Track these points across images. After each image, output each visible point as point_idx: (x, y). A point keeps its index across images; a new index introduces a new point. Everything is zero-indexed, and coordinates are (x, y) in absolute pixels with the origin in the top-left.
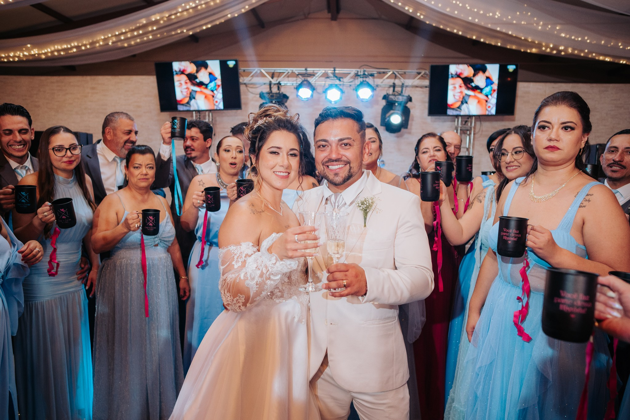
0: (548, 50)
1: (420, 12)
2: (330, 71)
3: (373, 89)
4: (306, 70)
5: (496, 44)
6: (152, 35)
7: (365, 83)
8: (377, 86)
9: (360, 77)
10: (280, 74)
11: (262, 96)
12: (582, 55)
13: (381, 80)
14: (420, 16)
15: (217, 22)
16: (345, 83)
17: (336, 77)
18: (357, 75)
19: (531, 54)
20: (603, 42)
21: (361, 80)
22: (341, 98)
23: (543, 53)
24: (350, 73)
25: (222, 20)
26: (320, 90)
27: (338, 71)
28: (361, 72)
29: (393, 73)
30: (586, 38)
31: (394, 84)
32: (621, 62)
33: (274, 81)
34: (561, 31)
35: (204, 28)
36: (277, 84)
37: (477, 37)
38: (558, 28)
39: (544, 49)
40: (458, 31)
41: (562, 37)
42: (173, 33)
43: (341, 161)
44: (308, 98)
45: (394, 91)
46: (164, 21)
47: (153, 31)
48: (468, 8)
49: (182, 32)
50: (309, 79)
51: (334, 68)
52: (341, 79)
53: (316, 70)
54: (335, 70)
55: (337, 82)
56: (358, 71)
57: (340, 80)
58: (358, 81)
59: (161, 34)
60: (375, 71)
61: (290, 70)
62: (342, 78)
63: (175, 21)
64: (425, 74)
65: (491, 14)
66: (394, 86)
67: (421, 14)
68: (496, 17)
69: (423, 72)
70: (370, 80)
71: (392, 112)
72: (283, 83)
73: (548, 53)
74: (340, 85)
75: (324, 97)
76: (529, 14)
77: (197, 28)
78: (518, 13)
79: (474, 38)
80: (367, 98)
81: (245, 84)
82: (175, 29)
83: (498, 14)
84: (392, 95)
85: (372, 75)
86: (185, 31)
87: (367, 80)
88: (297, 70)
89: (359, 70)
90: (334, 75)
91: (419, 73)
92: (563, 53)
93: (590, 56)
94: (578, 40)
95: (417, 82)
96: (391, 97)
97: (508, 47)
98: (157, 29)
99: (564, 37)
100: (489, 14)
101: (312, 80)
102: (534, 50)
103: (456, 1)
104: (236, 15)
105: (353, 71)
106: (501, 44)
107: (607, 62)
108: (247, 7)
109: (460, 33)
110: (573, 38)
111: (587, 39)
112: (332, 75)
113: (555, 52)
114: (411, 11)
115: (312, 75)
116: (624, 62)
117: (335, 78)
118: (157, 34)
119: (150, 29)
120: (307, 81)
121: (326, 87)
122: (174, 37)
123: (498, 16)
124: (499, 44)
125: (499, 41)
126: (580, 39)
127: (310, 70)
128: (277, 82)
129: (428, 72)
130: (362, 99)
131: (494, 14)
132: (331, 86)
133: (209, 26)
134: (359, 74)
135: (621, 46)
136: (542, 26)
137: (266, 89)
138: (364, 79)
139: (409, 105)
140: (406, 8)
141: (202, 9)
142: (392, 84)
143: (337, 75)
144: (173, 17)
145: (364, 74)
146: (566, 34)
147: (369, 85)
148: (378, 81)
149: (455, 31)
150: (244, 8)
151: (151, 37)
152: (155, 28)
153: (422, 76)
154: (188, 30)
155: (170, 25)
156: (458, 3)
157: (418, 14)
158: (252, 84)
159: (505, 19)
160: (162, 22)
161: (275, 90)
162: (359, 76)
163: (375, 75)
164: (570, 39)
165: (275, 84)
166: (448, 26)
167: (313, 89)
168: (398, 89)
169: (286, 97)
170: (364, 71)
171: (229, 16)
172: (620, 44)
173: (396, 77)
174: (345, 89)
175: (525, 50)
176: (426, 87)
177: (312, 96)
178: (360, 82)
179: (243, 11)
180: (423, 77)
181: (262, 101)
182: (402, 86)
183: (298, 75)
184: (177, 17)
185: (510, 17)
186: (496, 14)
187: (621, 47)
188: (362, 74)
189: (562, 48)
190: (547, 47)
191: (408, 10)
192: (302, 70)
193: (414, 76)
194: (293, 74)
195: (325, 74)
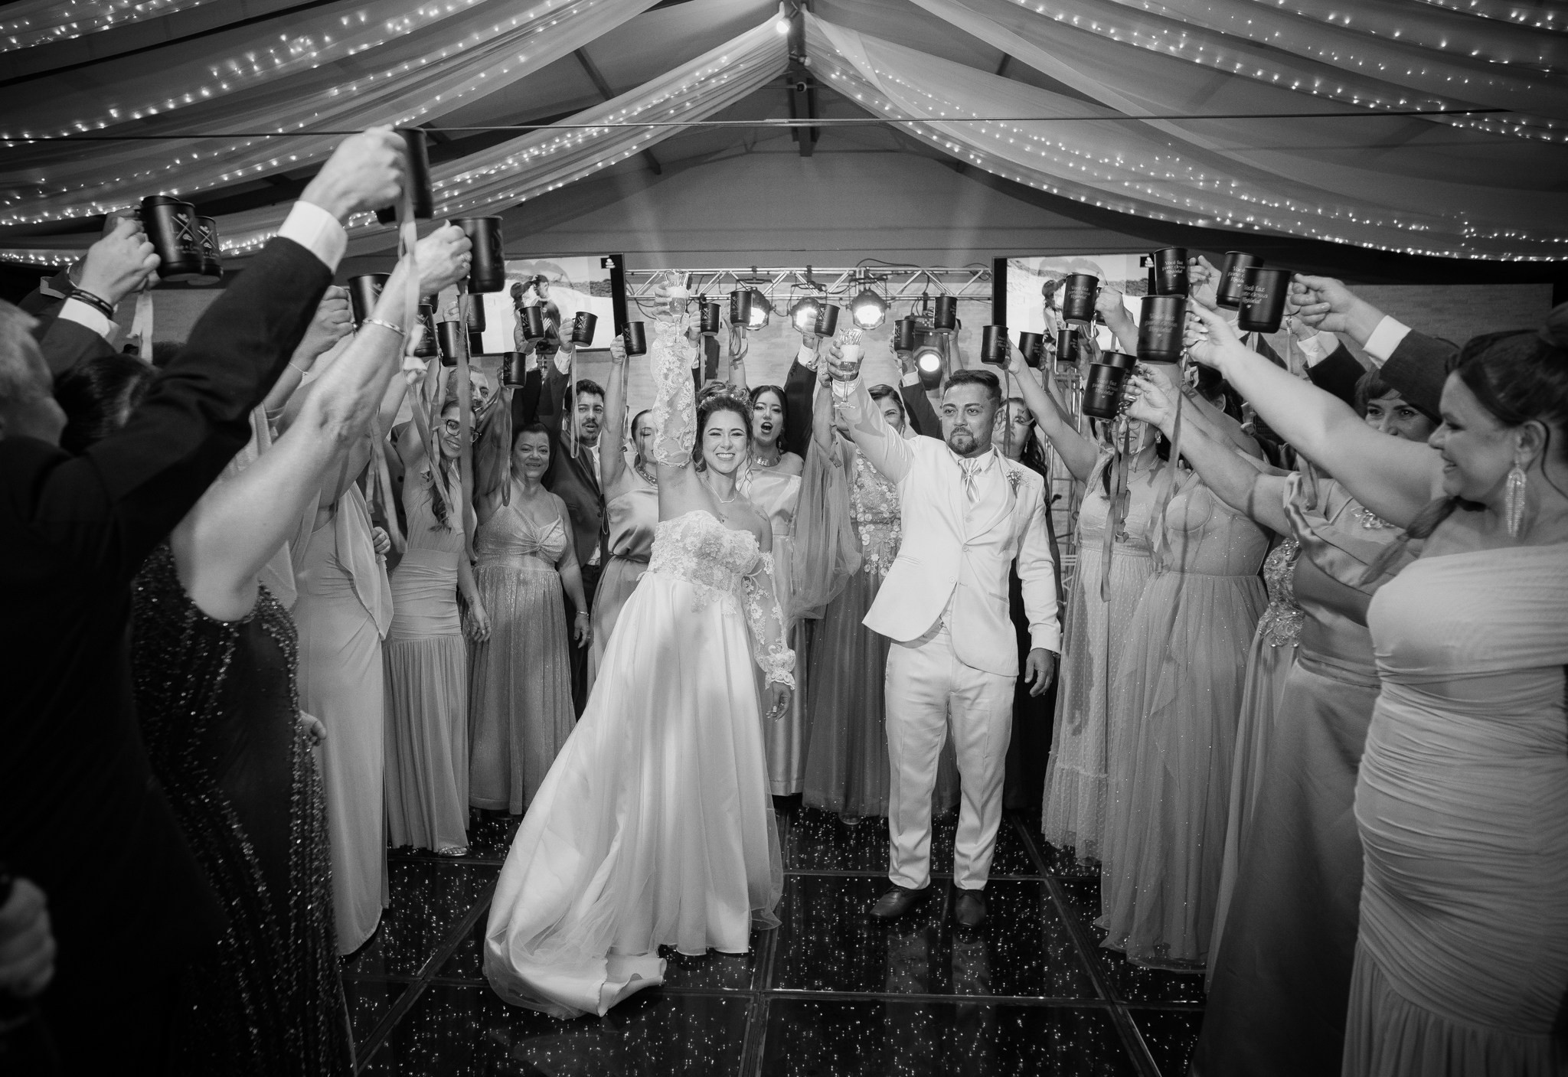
0: (1228, 222)
1: (973, 152)
2: (800, 271)
3: (885, 305)
4: (755, 271)
5: (1126, 212)
6: (448, 206)
7: (869, 294)
8: (893, 298)
9: (860, 283)
10: (703, 278)
12: (1291, 232)
13: (900, 286)
14: (975, 160)
15: (576, 178)
16: (829, 295)
17: (813, 283)
18: (852, 278)
19: (1195, 229)
20: (1320, 211)
21: (862, 288)
23: (1219, 228)
24: (841, 275)
25: (586, 174)
26: (782, 308)
27: (816, 271)
28: (860, 272)
29: (923, 273)
30: (1288, 203)
31: (925, 294)
32: (1365, 245)
34: (1240, 190)
35: (550, 188)
36: (699, 298)
37: (1088, 198)
38: (1233, 185)
39: (1218, 219)
40: (1051, 186)
41: (1243, 200)
42: (490, 200)
44: (759, 326)
45: (925, 307)
46: (475, 180)
47: (452, 198)
48: (1063, 149)
49: (509, 198)
50: (761, 288)
51: (809, 267)
52: (823, 288)
53: (773, 271)
54: (809, 271)
55: (815, 293)
56: (855, 272)
57: (820, 290)
58: (856, 290)
59: (466, 202)
60: (888, 270)
61: (722, 271)
62: (825, 286)
63: (495, 178)
64: (985, 273)
65: (1106, 160)
66: (925, 298)
67: (977, 156)
68: (1117, 165)
69: (982, 271)
70: (878, 288)
71: (922, 348)
72: (709, 297)
73: (1228, 226)
74: (821, 298)
75: (790, 322)
76: (1178, 159)
77: (537, 190)
78: (1157, 158)
79: (1083, 199)
80: (874, 323)
81: (635, 299)
82: (494, 193)
83: (1119, 161)
84: (923, 316)
85: (881, 278)
86: (512, 195)
87: (873, 287)
88: (734, 271)
89: (857, 269)
90: (809, 279)
91: (974, 273)
92: (1256, 228)
93: (1306, 235)
94: (1273, 207)
95: (972, 288)
96: (920, 321)
97: (1151, 217)
98: (459, 195)
99: (1248, 202)
100: (1103, 160)
101: (765, 289)
102: (1201, 223)
103: (1040, 136)
104: (613, 163)
105: (846, 271)
106: (1135, 210)
107: (1338, 244)
108: (635, 147)
109: (1055, 191)
110: (1264, 202)
111: (1290, 206)
112: (803, 280)
113: (1240, 225)
114: (956, 150)
115: (767, 279)
116: (1370, 246)
117: (811, 286)
118: (458, 204)
119: (446, 195)
120: (756, 292)
121: (795, 303)
122: (493, 206)
123: (1119, 163)
124: (1132, 212)
125: (1132, 205)
126: (1276, 205)
127: (762, 271)
128: (699, 295)
129: (989, 270)
130: (864, 325)
131: (1113, 159)
132: (803, 302)
133: (560, 185)
134: (857, 276)
135: (1352, 218)
136: (1203, 181)
138: (867, 286)
140: (948, 145)
141: (549, 156)
142: (920, 294)
143: (813, 279)
144: (493, 172)
145: (867, 277)
146: (1251, 195)
147: (875, 298)
148: (894, 288)
149: (1045, 187)
150: (629, 149)
151: (446, 209)
152: (456, 193)
153: (979, 277)
154: (516, 195)
155: (485, 185)
156: (1043, 139)
157: (972, 157)
158: (648, 299)
159: (1133, 169)
160: (470, 181)
162: (856, 280)
163: (889, 277)
164: (1258, 204)
166: (1031, 179)
167: (768, 306)
170: (867, 272)
171: (600, 164)
172: (1351, 215)
173: (929, 280)
175: (1183, 222)
176: (989, 299)
177: (767, 321)
178: (860, 291)
179: (627, 154)
183: (738, 281)
184: (499, 172)
185: (1142, 166)
186: (1116, 161)
187: (1354, 220)
188: (862, 277)
189: (1250, 219)
190: (1224, 219)
191: (951, 149)
192: (747, 271)
193: (964, 278)
194: (728, 278)
195: (791, 277)
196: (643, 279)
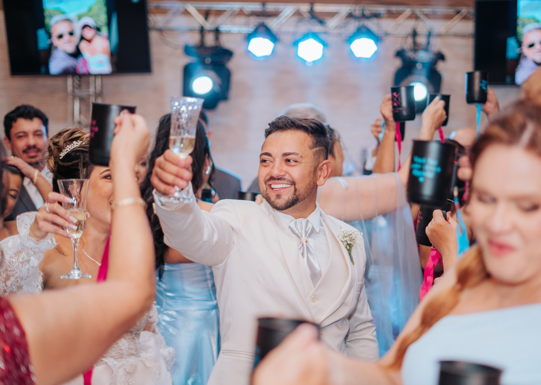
2: (305, 8)
3: (378, 39)
4: (264, 6)
7: (365, 29)
8: (387, 34)
9: (357, 20)
10: (219, 13)
11: (187, 50)
16: (329, 30)
17: (315, 18)
18: (350, 16)
21: (358, 23)
22: (323, 56)
24: (339, 13)
26: (287, 39)
27: (319, 8)
29: (413, 11)
31: (415, 30)
33: (208, 25)
36: (215, 30)
43: (284, 179)
44: (266, 56)
45: (414, 43)
50: (268, 22)
51: (312, 3)
52: (325, 23)
53: (281, 7)
54: (312, 7)
55: (317, 28)
56: (353, 10)
57: (322, 24)
58: (353, 25)
60: (382, 9)
61: (236, 6)
64: (467, 13)
66: (414, 34)
69: (464, 10)
70: (372, 24)
71: (412, 78)
72: (223, 28)
74: (321, 32)
80: (368, 56)
81: (158, 29)
84: (411, 50)
85: (376, 16)
87: (368, 24)
88: (248, 7)
89: (355, 7)
90: (313, 15)
91: (458, 12)
96: (410, 54)
101: (273, 24)
105: (344, 9)
112: (308, 16)
115: (275, 14)
117: (314, 21)
120: (264, 25)
121: (297, 37)
127: (271, 7)
128: (215, 27)
129: (472, 10)
130: (359, 58)
132: (306, 35)
134: (354, 13)
137: (194, 39)
138: (363, 22)
139: (441, 67)
142: (410, 31)
147: (369, 33)
148: (388, 25)
161: (210, 40)
162: (354, 17)
163: (384, 15)
165: (210, 31)
167: (274, 37)
168: (422, 40)
169: (228, 54)
170: (363, 9)
173: (418, 19)
174: (330, 39)
177: (274, 51)
178: (356, 26)
180: (465, 18)
181: (186, 60)
182: (429, 35)
183: (250, 14)
188: (359, 13)
192: (256, 7)
193: (448, 17)
194: (241, 13)
195: (298, 13)
196: (164, 11)
